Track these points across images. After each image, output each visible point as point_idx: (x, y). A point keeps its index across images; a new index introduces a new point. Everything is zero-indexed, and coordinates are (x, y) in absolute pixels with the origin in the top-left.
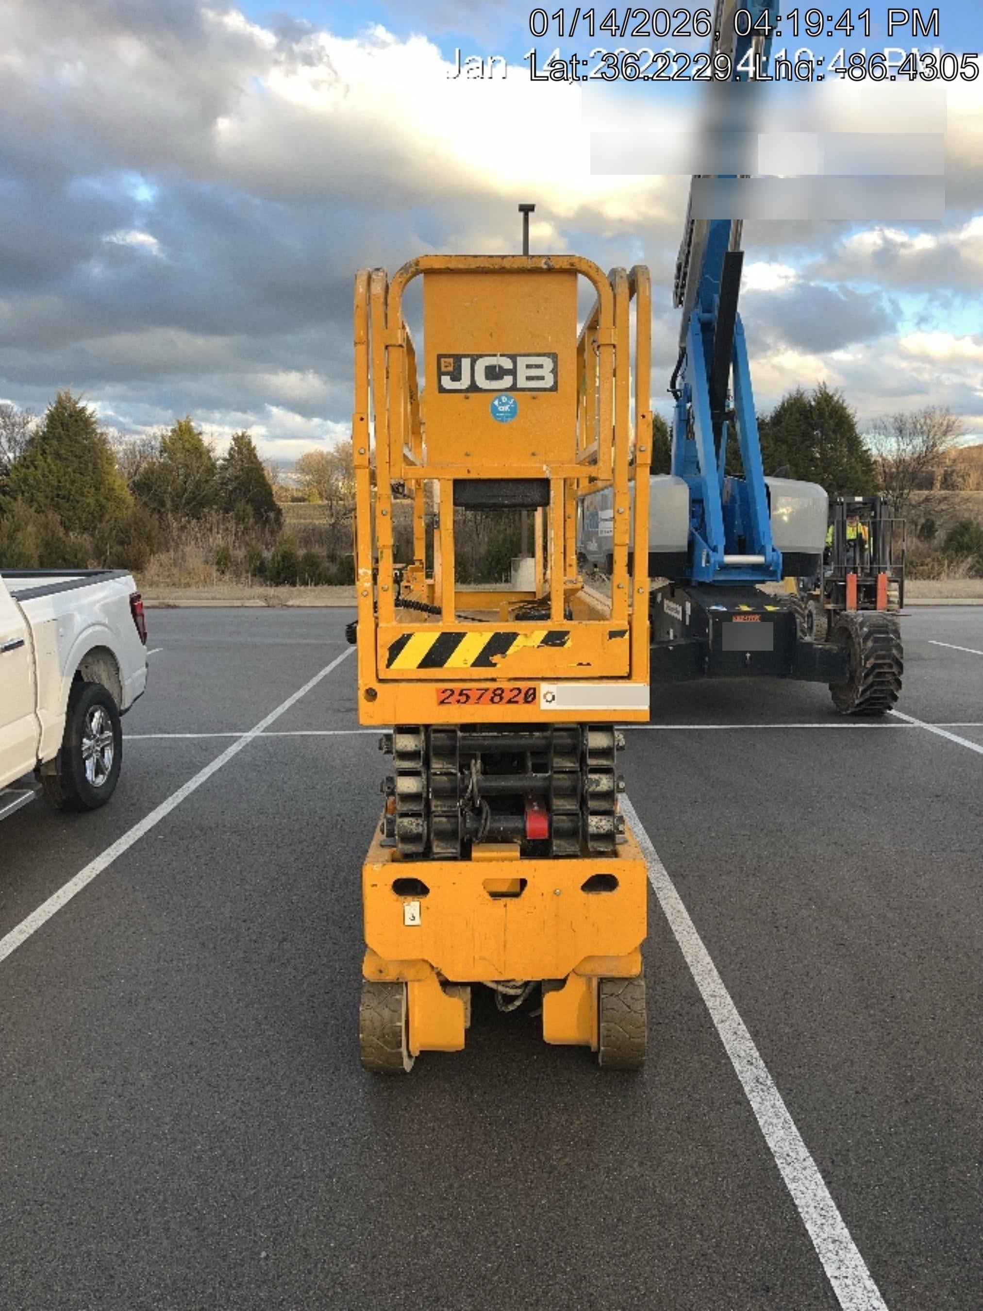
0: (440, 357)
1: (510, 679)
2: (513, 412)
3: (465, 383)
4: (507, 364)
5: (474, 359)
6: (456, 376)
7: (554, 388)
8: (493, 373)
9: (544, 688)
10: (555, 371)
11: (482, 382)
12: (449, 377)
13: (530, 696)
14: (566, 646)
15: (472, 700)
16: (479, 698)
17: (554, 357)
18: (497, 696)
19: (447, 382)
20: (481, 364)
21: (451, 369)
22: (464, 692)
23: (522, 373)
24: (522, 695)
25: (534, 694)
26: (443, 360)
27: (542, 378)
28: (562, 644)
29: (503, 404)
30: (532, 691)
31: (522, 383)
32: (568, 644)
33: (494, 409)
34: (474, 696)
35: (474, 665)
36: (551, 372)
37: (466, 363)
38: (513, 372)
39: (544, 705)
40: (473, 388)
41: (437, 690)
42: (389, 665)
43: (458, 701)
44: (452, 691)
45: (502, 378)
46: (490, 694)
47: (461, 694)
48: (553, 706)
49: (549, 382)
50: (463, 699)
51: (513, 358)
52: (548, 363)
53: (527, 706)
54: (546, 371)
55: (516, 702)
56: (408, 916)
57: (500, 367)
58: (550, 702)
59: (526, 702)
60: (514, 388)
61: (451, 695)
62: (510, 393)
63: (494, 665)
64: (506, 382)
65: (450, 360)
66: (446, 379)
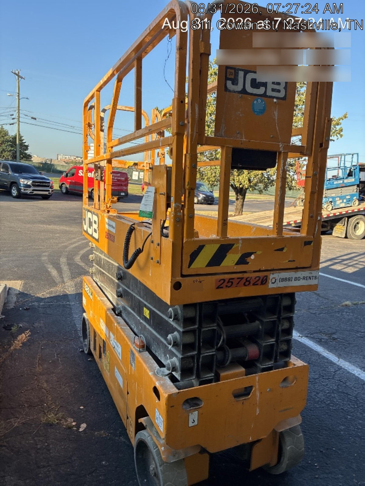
0: (227, 68)
1: (254, 272)
2: (263, 110)
3: (239, 87)
5: (246, 72)
6: (235, 82)
7: (285, 98)
8: (255, 83)
9: (271, 275)
11: (249, 89)
12: (231, 82)
13: (264, 281)
15: (234, 284)
16: (238, 284)
18: (247, 282)
19: (230, 86)
20: (250, 76)
21: (232, 77)
22: (231, 280)
23: (270, 86)
24: (260, 281)
25: (266, 280)
26: (229, 70)
27: (279, 91)
30: (265, 278)
31: (270, 93)
34: (235, 282)
35: (237, 264)
36: (284, 88)
37: (241, 74)
38: (265, 85)
39: (271, 286)
40: (244, 91)
41: (216, 280)
42: (190, 265)
43: (227, 286)
44: (224, 280)
45: (259, 88)
46: (244, 281)
47: (228, 282)
48: (274, 286)
49: (282, 94)
50: (230, 284)
53: (262, 286)
54: (282, 87)
55: (257, 284)
56: (191, 421)
58: (274, 283)
59: (262, 284)
60: (264, 95)
61: (224, 282)
62: (263, 98)
63: (247, 263)
64: (261, 91)
65: (233, 71)
66: (229, 83)
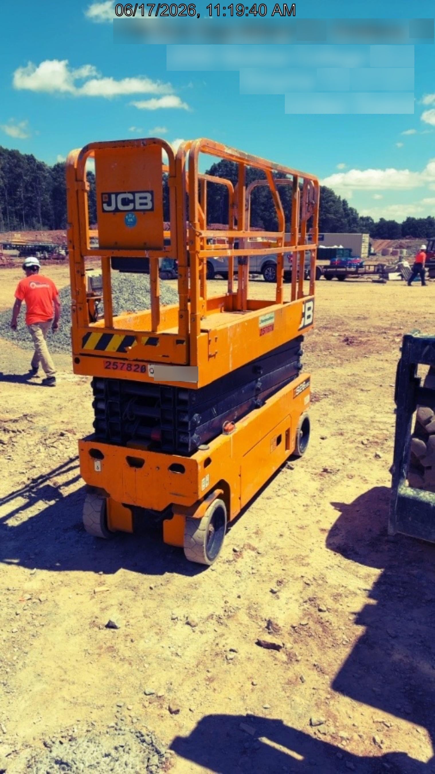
0: (102, 194)
1: (134, 360)
2: (134, 222)
3: (113, 208)
4: (131, 197)
5: (117, 194)
6: (109, 204)
7: (152, 209)
8: (125, 202)
9: (149, 367)
10: (152, 200)
11: (121, 207)
13: (144, 370)
14: (157, 346)
15: (119, 368)
16: (122, 368)
17: (152, 193)
18: (129, 367)
19: (106, 207)
20: (120, 197)
21: (107, 200)
23: (138, 201)
24: (140, 368)
26: (104, 196)
27: (146, 204)
28: (155, 345)
29: (131, 218)
30: (144, 367)
31: (138, 207)
32: (158, 345)
33: (126, 220)
34: (120, 366)
35: (118, 351)
37: (113, 197)
38: (133, 201)
39: (150, 375)
40: (117, 210)
41: (104, 361)
42: (83, 346)
43: (113, 368)
44: (110, 363)
45: (129, 204)
46: (126, 366)
47: (114, 365)
48: (154, 376)
49: (149, 206)
50: (115, 367)
51: (133, 193)
52: (149, 196)
53: (143, 374)
54: (148, 201)
55: (138, 371)
56: (96, 467)
57: (128, 198)
58: (152, 373)
59: (142, 372)
60: (134, 210)
61: (110, 365)
62: (133, 212)
63: (126, 352)
64: (131, 207)
65: (107, 196)
66: (105, 205)
